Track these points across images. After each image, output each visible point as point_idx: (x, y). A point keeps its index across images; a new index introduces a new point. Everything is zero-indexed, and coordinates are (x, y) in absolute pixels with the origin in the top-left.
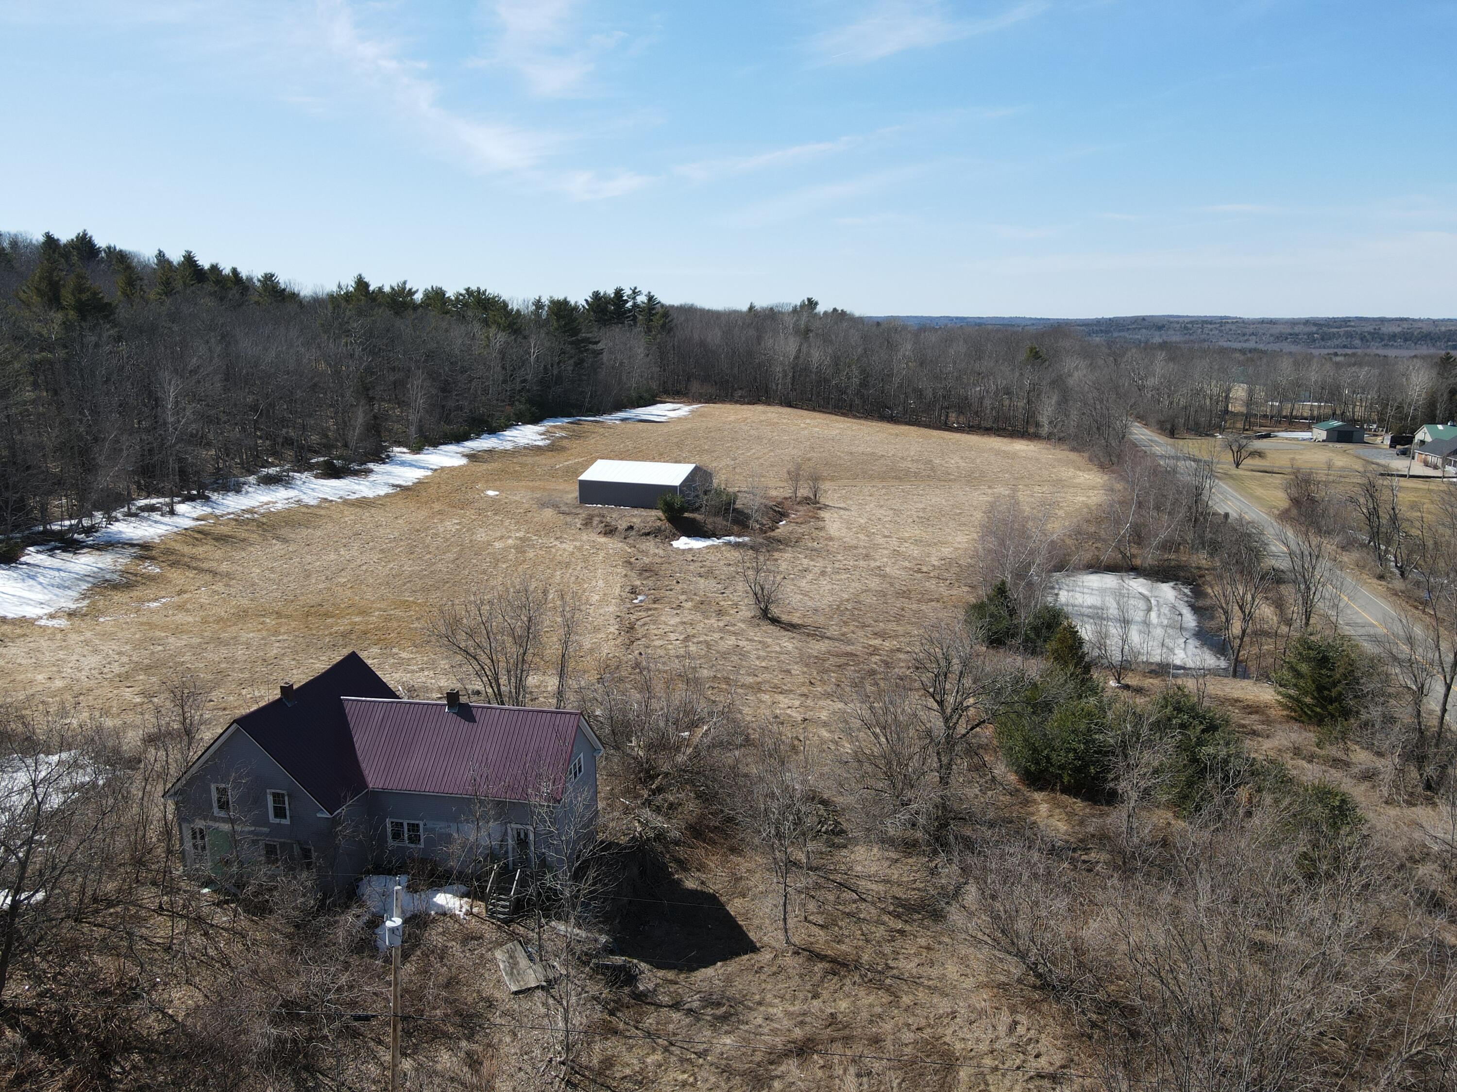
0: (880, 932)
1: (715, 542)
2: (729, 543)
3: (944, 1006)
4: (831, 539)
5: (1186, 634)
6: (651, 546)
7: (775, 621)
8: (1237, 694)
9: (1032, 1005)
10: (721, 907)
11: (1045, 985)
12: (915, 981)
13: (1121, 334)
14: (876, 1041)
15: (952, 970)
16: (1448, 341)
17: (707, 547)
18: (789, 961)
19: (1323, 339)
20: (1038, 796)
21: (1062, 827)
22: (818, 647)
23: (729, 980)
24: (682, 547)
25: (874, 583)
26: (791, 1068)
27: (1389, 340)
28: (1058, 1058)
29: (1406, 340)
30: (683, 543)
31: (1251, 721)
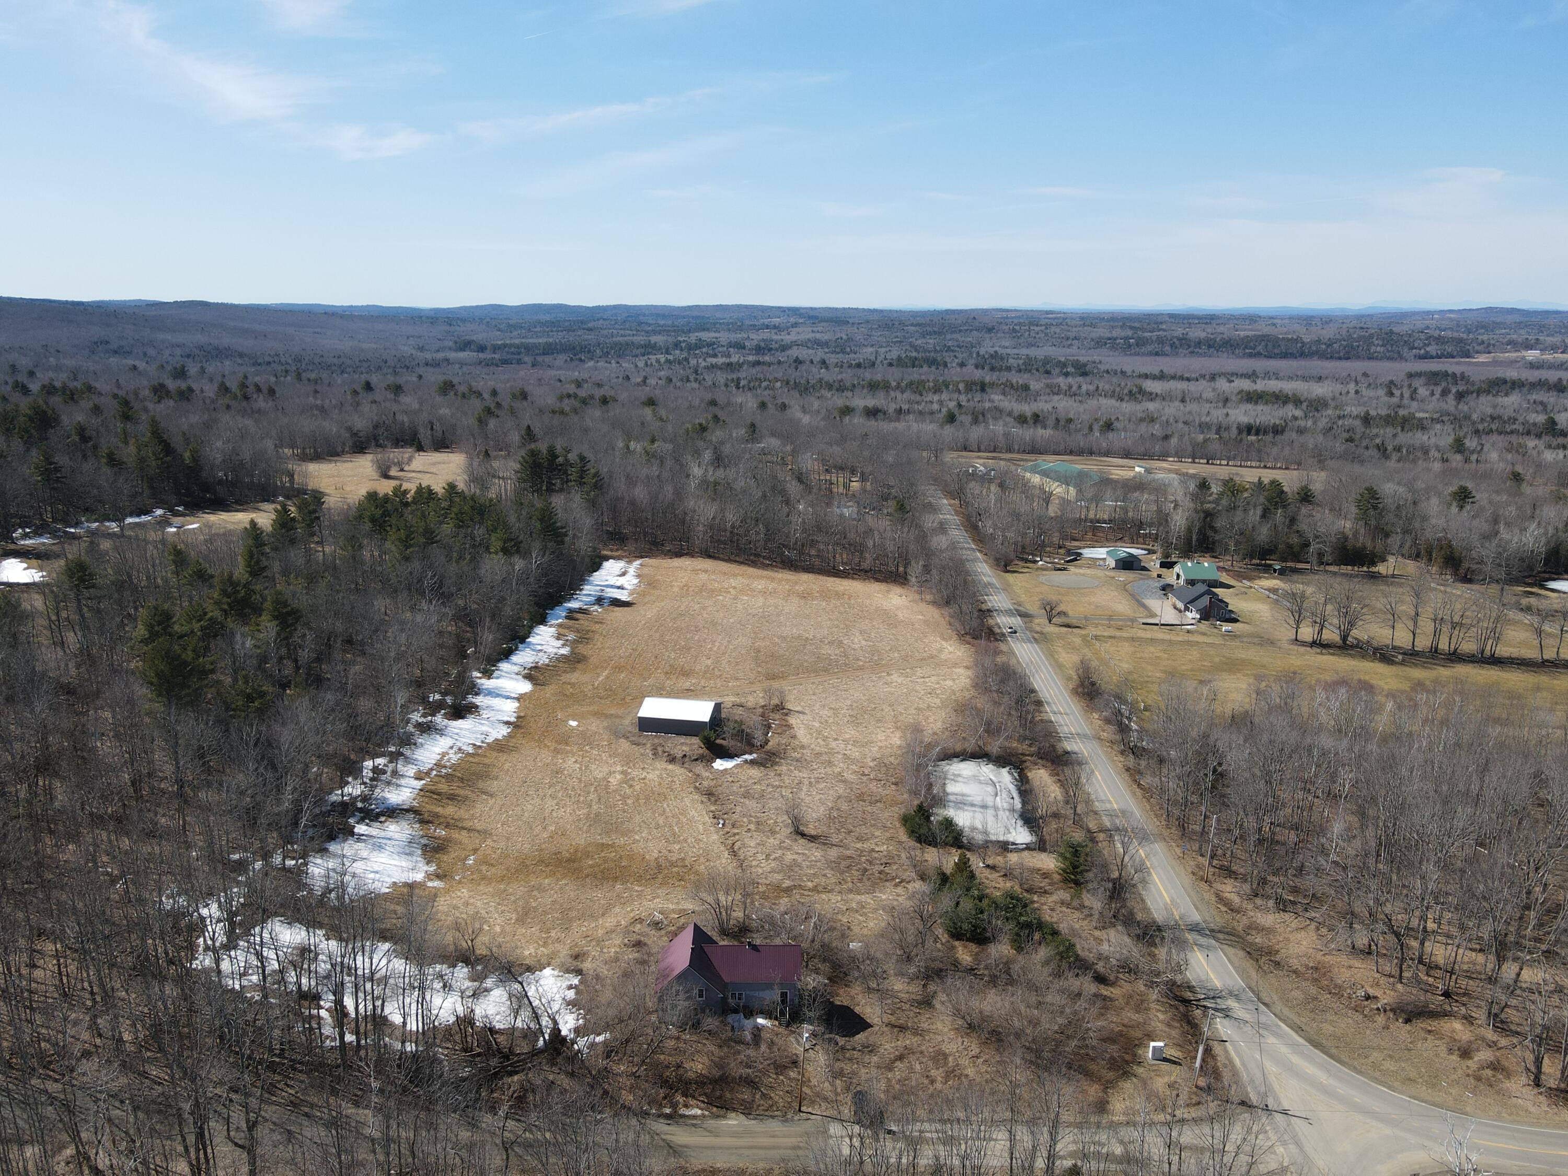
0: (912, 1014)
1: (738, 761)
2: (746, 761)
3: (940, 1038)
4: (803, 747)
5: (1016, 816)
6: (700, 768)
7: (803, 835)
8: (1039, 865)
9: (967, 1034)
10: (852, 1011)
11: (971, 1026)
12: (929, 1031)
13: (954, 336)
14: (922, 1052)
15: (939, 1026)
16: (1246, 348)
17: (736, 766)
18: (885, 1029)
19: (1137, 345)
20: (957, 943)
21: (969, 959)
22: (833, 853)
23: (867, 1038)
24: (721, 768)
25: (841, 789)
26: (898, 1063)
27: (1195, 347)
28: (978, 1051)
29: (1209, 347)
30: (720, 764)
31: (1044, 884)
